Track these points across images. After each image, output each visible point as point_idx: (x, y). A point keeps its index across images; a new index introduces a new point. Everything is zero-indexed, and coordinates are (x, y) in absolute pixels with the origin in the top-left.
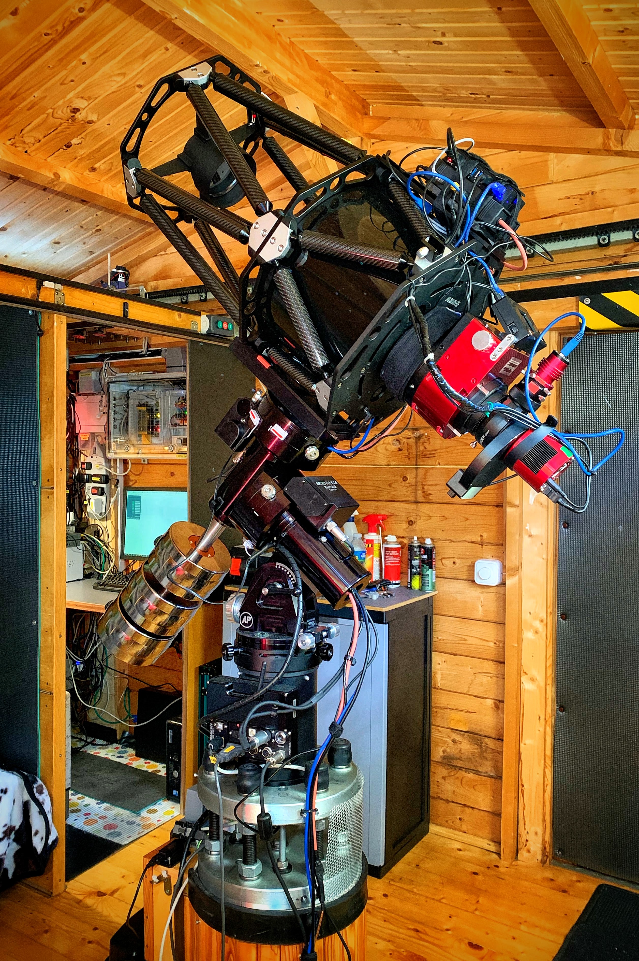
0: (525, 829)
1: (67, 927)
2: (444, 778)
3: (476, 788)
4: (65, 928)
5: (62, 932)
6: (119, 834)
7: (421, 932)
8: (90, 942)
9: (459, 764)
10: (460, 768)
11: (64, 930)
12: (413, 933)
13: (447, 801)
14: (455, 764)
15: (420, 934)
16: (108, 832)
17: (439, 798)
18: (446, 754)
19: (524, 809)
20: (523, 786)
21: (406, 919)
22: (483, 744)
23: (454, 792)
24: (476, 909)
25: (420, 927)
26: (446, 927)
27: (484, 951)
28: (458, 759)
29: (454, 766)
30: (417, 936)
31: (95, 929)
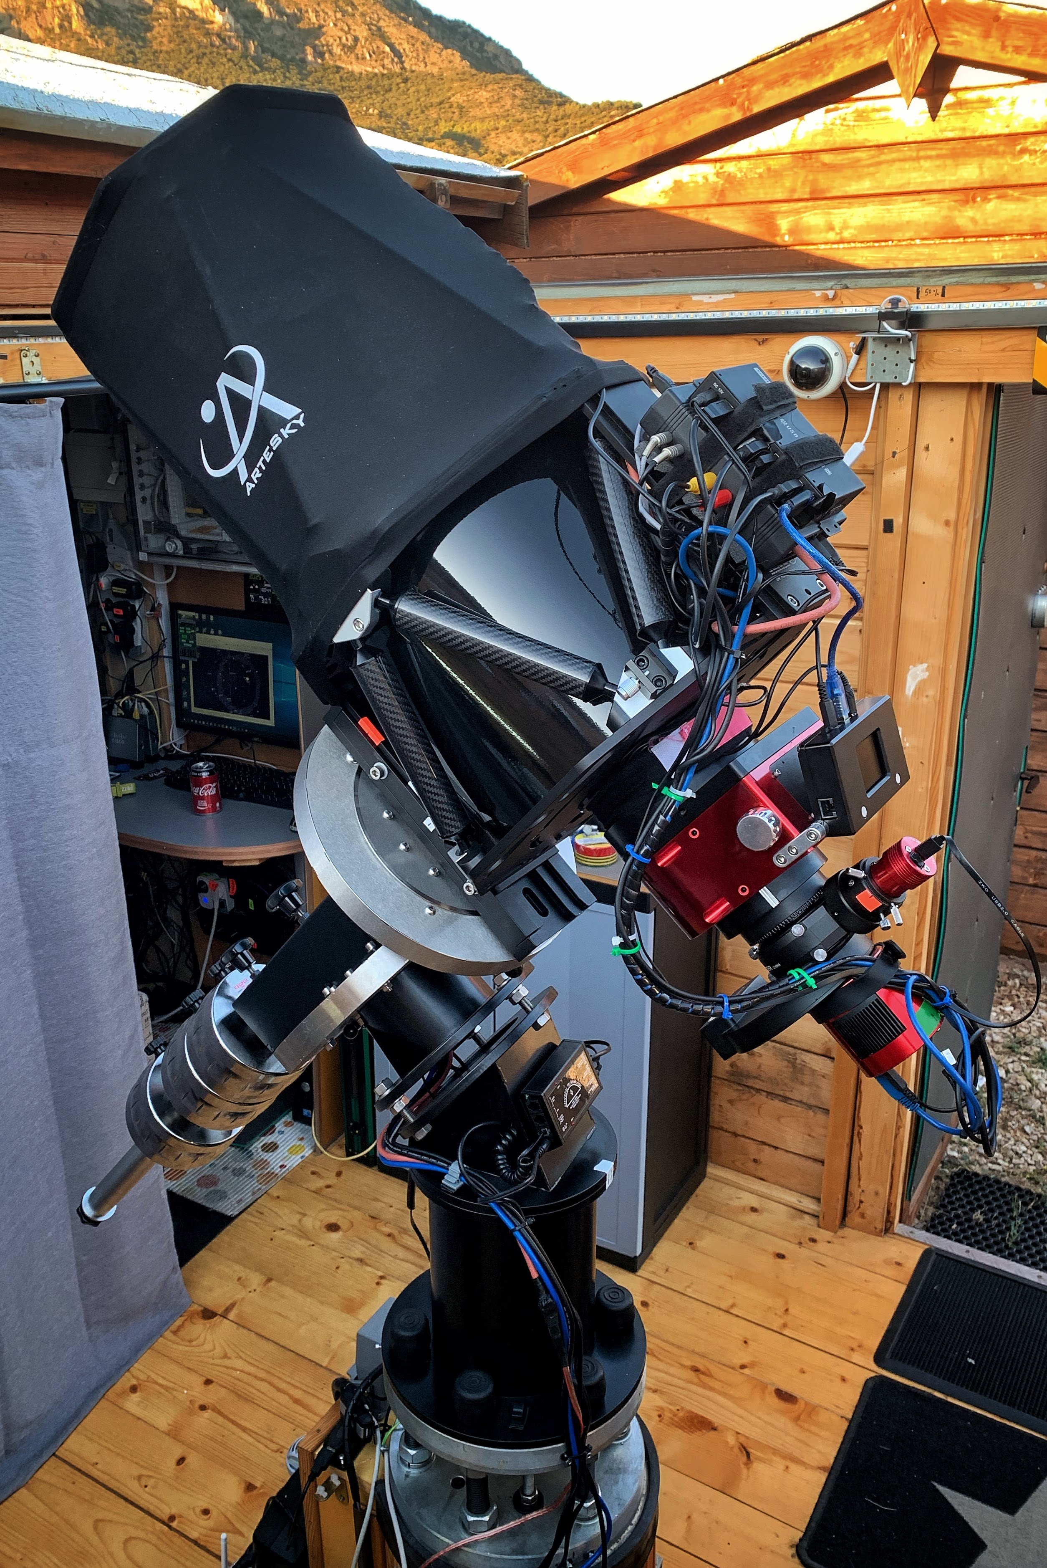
0: (859, 1186)
1: (165, 1378)
2: (731, 1102)
3: (782, 1120)
4: (161, 1381)
5: (157, 1387)
6: (223, 1195)
7: (703, 1373)
8: (203, 1408)
9: (758, 1085)
10: (758, 1091)
11: (161, 1385)
12: (691, 1375)
13: (736, 1135)
14: (749, 1084)
15: (702, 1377)
16: (205, 1191)
17: (722, 1129)
18: (735, 1069)
19: (860, 1159)
20: (861, 1127)
21: (679, 1347)
22: (798, 1062)
23: (746, 1123)
24: (785, 1325)
25: (700, 1363)
26: (738, 1362)
27: (801, 1405)
28: (755, 1078)
29: (748, 1087)
30: (695, 1380)
31: (208, 1382)
